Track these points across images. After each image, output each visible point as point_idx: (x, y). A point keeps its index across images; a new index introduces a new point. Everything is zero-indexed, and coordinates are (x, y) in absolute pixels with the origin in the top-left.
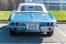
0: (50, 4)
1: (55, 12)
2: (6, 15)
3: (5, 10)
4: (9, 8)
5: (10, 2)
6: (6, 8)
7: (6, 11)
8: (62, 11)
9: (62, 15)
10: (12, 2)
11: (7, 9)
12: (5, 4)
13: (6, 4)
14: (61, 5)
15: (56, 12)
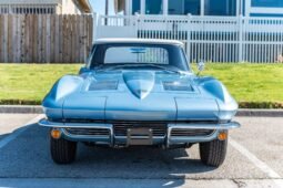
0: (195, 36)
1: (215, 69)
2: (20, 79)
3: (10, 61)
4: (27, 51)
5: (33, 27)
6: (15, 53)
7: (17, 62)
8: (245, 66)
9: (244, 81)
10: (40, 25)
11: (19, 56)
12: (10, 36)
13: (14, 34)
14: (241, 42)
15: (221, 69)
